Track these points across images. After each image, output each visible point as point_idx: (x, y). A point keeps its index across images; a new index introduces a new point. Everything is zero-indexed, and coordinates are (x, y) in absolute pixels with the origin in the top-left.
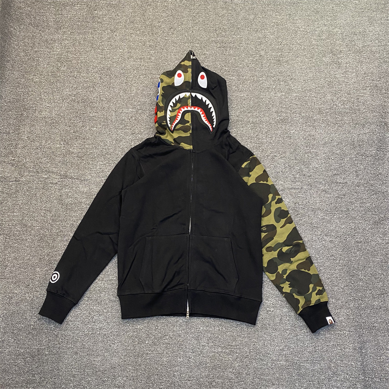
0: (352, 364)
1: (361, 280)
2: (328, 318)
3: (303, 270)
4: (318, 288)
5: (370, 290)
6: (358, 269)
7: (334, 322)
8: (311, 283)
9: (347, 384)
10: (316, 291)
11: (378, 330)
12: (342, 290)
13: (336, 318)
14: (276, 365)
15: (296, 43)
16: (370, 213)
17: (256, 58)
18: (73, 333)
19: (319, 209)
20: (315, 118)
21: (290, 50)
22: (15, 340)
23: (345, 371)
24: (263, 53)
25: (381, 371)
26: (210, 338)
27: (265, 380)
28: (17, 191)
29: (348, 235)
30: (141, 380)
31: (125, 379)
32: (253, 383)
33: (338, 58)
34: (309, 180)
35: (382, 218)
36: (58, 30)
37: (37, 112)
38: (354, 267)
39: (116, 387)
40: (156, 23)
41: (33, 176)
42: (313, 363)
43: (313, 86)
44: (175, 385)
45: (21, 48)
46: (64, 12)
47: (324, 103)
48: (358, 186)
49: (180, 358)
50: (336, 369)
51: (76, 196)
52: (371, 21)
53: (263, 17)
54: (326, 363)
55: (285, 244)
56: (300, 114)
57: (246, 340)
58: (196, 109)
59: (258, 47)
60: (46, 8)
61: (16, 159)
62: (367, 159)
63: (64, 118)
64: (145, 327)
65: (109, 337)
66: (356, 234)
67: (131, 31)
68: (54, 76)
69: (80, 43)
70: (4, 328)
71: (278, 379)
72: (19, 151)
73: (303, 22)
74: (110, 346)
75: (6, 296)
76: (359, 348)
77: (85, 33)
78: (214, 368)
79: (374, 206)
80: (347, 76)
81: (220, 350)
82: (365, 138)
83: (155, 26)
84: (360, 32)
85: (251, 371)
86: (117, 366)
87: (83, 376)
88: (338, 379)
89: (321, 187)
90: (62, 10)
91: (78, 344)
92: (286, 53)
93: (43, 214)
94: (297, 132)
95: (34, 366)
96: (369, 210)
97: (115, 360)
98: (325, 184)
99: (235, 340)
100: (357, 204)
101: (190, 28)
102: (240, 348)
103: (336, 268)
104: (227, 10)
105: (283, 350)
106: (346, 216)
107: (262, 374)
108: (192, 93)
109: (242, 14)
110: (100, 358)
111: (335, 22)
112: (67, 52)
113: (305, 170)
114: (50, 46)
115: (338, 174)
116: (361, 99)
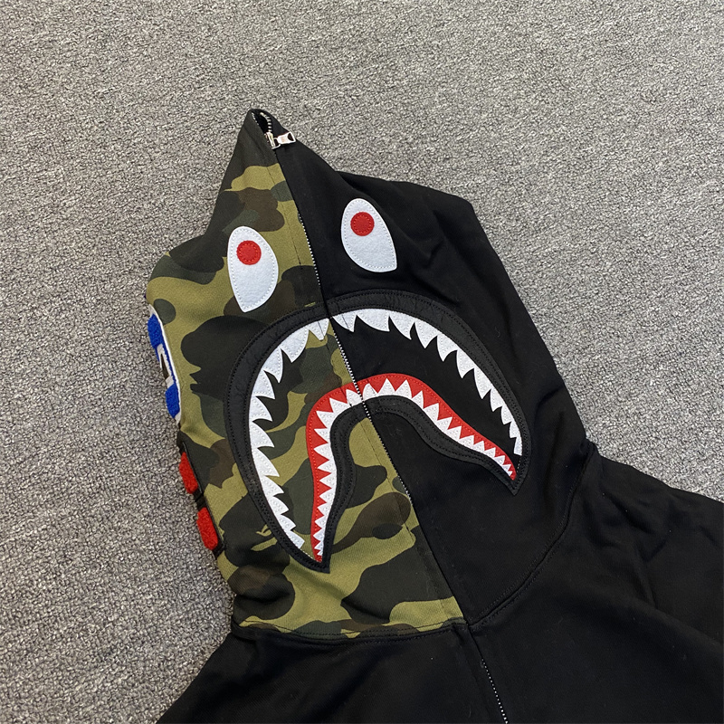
58: (387, 389)
108: (338, 318)
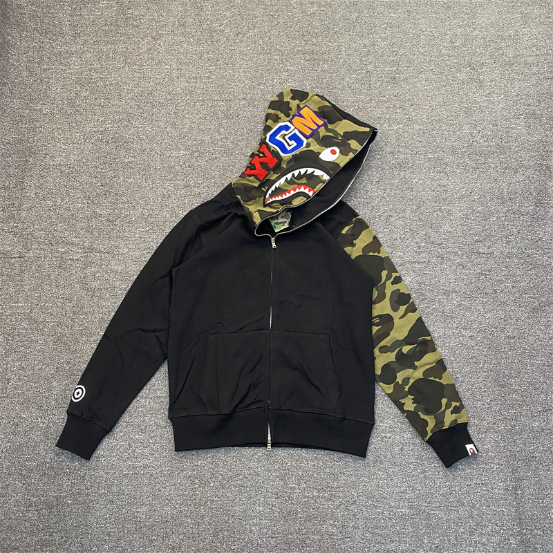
0: (503, 511)
1: (514, 391)
2: (469, 447)
3: (432, 378)
4: (454, 404)
5: (528, 405)
6: (511, 376)
7: (477, 451)
8: (444, 397)
9: (496, 539)
10: (451, 409)
11: (539, 461)
12: (487, 406)
13: (480, 446)
14: (395, 513)
15: (418, 53)
16: (527, 296)
17: (361, 75)
18: (106, 473)
19: (454, 291)
20: (447, 160)
21: (410, 63)
22: (24, 484)
23: (494, 521)
24: (371, 68)
25: (544, 519)
26: (302, 478)
27: (381, 536)
28: (22, 272)
29: (496, 328)
30: (205, 539)
31: (181, 537)
32: (363, 539)
33: (479, 74)
34: (440, 250)
35: (544, 302)
36: (75, 39)
37: (48, 157)
38: (504, 373)
39: (169, 548)
40: (216, 26)
41: (44, 250)
42: (448, 510)
43: (444, 114)
44: (252, 544)
45: (23, 64)
46: (84, 12)
47: (459, 139)
48: (509, 258)
49: (259, 507)
50: (480, 518)
51: (107, 277)
52: (526, 19)
53: (370, 16)
54: (466, 510)
55: (406, 341)
56: (425, 155)
57: (353, 478)
59: (364, 59)
60: (58, 6)
61: (20, 225)
62: (522, 218)
63: (87, 165)
64: (209, 463)
65: (158, 478)
66: (507, 327)
67: (182, 39)
68: (72, 105)
69: (107, 57)
70: (8, 468)
71: (399, 534)
72: (24, 214)
73: (428, 23)
74: (160, 491)
75: (9, 423)
76: (513, 488)
77: (114, 42)
78: (309, 519)
79: (532, 285)
80: (491, 99)
81: (316, 494)
82: (519, 188)
83: (215, 31)
84: (510, 36)
85: (361, 523)
86: (170, 519)
87: (122, 534)
88: (484, 532)
89: (456, 260)
90: (81, 9)
91: (114, 489)
92: (404, 67)
93: (59, 304)
94: (421, 182)
95: (51, 521)
96: (525, 292)
97: (167, 511)
98: (462, 255)
99: (337, 479)
100: (508, 284)
101: (266, 32)
102: (344, 491)
103: (479, 375)
104: (319, 7)
105: (405, 492)
106: (492, 300)
107: (376, 527)
109: (341, 11)
110: (145, 509)
111: (474, 21)
112: (90, 70)
113: (434, 236)
114: (65, 62)
115: (480, 241)
116: (513, 133)
